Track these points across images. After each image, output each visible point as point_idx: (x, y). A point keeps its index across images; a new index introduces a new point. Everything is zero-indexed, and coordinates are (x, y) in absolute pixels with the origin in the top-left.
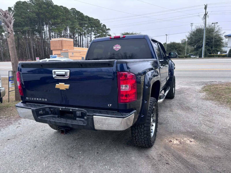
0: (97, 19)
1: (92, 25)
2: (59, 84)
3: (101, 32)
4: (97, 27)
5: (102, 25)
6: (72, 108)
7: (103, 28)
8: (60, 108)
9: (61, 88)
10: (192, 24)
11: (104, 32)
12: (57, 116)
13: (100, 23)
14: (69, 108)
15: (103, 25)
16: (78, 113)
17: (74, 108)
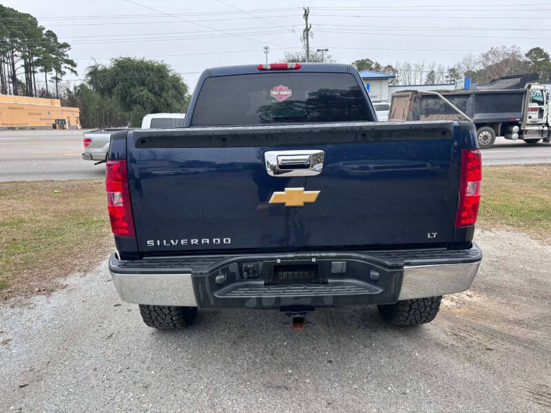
0: (29, 15)
1: (13, 30)
2: (284, 191)
3: (44, 52)
4: (29, 36)
5: (44, 32)
6: (318, 255)
7: (49, 40)
8: (278, 258)
9: (289, 203)
10: (266, 48)
11: (52, 51)
12: (263, 283)
13: (39, 25)
14: (308, 255)
15: (48, 31)
16: (339, 266)
17: (323, 254)
